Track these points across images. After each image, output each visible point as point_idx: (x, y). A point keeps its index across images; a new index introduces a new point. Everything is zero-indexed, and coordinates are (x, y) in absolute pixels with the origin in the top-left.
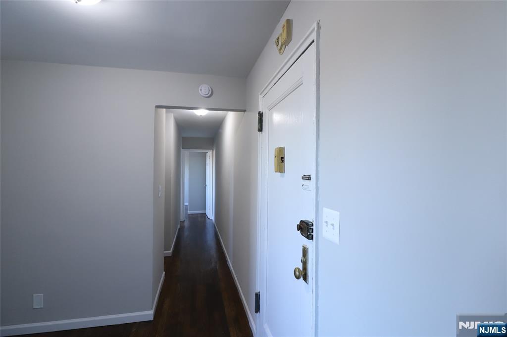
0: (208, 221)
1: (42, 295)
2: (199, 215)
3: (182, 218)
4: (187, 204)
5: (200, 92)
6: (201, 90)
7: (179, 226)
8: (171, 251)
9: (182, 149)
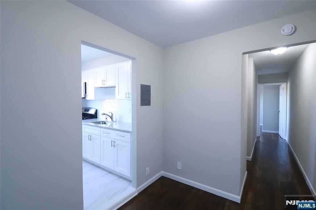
0: (280, 140)
1: (181, 163)
2: (272, 135)
3: (258, 134)
4: (261, 124)
5: (282, 32)
6: (283, 30)
7: (256, 140)
8: (251, 157)
9: (258, 84)
